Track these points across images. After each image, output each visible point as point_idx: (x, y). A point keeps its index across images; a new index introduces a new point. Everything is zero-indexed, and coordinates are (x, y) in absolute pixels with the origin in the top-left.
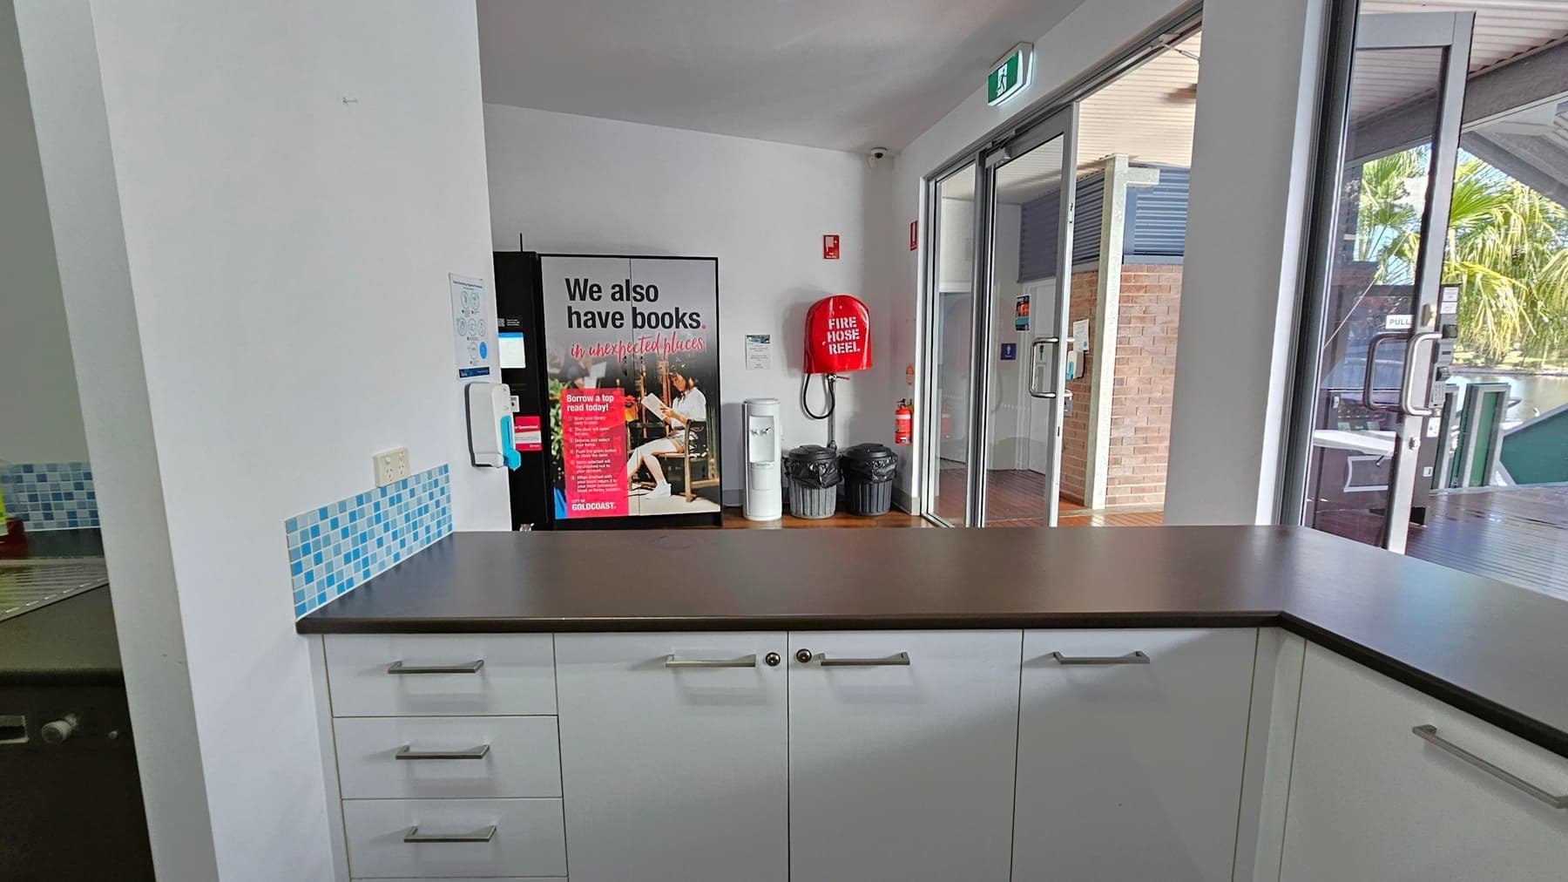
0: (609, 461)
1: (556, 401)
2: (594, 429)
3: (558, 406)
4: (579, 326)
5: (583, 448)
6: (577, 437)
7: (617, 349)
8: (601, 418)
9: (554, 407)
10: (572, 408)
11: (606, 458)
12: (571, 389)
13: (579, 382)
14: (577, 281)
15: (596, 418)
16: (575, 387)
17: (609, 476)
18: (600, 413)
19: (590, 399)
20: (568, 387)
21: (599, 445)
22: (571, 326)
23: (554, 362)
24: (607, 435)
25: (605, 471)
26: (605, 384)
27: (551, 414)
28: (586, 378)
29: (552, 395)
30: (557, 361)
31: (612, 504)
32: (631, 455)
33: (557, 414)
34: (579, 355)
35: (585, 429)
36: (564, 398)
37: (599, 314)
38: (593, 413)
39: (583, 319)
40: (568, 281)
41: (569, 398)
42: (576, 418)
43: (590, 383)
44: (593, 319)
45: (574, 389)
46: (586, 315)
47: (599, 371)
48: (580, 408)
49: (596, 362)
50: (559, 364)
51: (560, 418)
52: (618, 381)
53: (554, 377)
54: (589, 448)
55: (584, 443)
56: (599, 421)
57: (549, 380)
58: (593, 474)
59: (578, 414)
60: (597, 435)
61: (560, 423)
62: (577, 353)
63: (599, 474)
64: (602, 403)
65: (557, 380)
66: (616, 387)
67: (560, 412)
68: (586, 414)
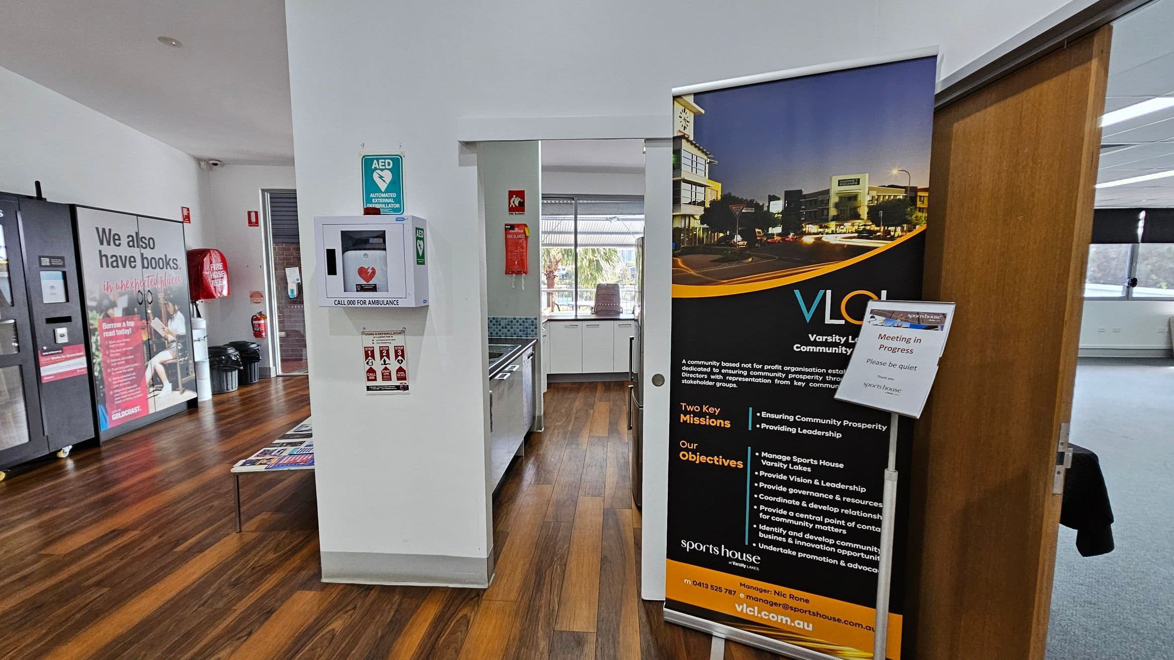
0: (134, 374)
1: (96, 329)
2: (123, 350)
3: (97, 333)
4: (108, 266)
5: (117, 366)
6: (112, 358)
7: (134, 285)
8: (127, 340)
9: (94, 335)
10: (106, 334)
11: (132, 372)
12: (106, 318)
13: (110, 312)
14: (104, 230)
15: (124, 340)
16: (107, 316)
17: (136, 386)
18: (126, 336)
19: (119, 325)
20: (104, 317)
21: (127, 362)
22: (102, 266)
23: (91, 296)
24: (132, 352)
25: (133, 382)
26: (128, 312)
27: (92, 341)
28: (115, 309)
29: (92, 325)
30: (94, 295)
31: (138, 407)
32: (147, 366)
33: (97, 340)
34: (109, 290)
35: (117, 350)
36: (100, 326)
37: (121, 257)
38: (121, 337)
39: (110, 260)
40: (97, 229)
41: (105, 326)
42: (110, 342)
43: (117, 313)
44: (117, 261)
45: (108, 318)
46: (112, 257)
47: (123, 302)
48: (111, 334)
49: (121, 295)
50: (95, 298)
51: (99, 343)
52: (136, 309)
53: (92, 309)
54: (121, 365)
55: (117, 362)
56: (126, 342)
57: (89, 312)
58: (124, 386)
59: (111, 338)
60: (125, 354)
61: (99, 348)
62: (108, 288)
63: (128, 385)
64: (127, 328)
65: (94, 312)
66: (135, 314)
67: (99, 338)
68: (116, 338)
